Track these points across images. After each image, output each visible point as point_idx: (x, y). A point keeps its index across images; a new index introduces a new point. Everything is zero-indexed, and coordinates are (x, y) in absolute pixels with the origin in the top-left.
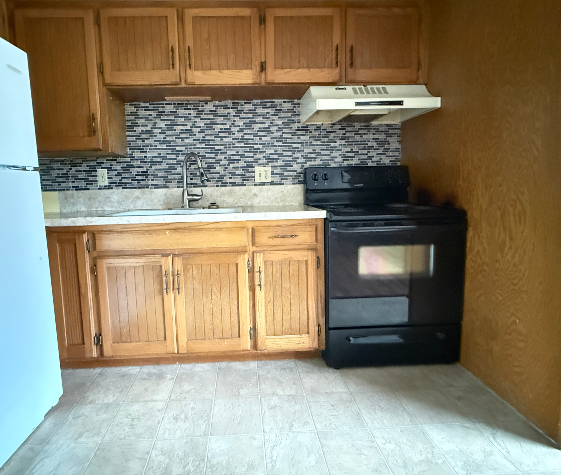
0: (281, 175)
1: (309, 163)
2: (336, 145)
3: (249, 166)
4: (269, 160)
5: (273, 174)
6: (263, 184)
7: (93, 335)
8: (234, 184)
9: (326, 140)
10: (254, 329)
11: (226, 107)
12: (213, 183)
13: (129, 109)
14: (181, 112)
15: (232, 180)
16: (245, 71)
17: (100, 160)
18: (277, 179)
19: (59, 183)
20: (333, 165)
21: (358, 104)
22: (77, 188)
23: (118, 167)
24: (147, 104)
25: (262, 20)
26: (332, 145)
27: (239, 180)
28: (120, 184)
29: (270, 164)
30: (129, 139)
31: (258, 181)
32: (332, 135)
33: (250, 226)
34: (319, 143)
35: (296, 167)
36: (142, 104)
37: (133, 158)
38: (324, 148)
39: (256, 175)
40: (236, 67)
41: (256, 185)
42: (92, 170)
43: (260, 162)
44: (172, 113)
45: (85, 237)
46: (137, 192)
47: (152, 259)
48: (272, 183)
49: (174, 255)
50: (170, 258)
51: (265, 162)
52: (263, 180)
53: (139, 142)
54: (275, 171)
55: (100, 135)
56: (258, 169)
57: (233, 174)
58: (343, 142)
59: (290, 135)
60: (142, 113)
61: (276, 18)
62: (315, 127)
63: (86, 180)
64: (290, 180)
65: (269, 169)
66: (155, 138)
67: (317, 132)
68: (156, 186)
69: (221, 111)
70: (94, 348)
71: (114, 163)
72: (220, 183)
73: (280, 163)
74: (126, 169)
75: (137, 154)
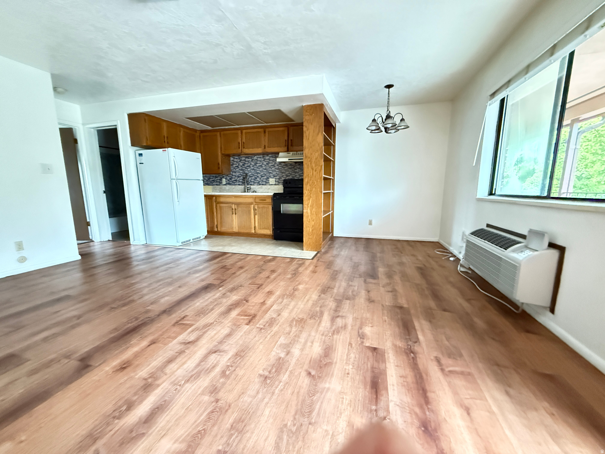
0: (278, 182)
1: (288, 178)
2: (297, 171)
3: (268, 178)
4: (274, 176)
5: (275, 181)
6: (272, 185)
7: (216, 225)
8: (263, 185)
9: (293, 169)
10: (255, 227)
11: (260, 158)
12: (256, 184)
13: (232, 159)
14: (247, 160)
15: (262, 183)
16: (260, 149)
17: (223, 176)
18: (277, 183)
19: (212, 183)
20: (296, 178)
21: (289, 159)
22: (217, 185)
23: (228, 178)
24: (237, 157)
25: (265, 132)
26: (296, 171)
27: (264, 183)
28: (229, 184)
29: (275, 178)
30: (232, 169)
31: (270, 183)
32: (296, 167)
33: (254, 197)
34: (291, 170)
35: (283, 179)
36: (236, 157)
37: (233, 175)
38: (293, 172)
39: (270, 182)
40: (257, 148)
41: (270, 185)
42: (221, 179)
43: (271, 177)
44: (245, 160)
45: (214, 198)
46: (234, 186)
47: (230, 205)
48: (275, 185)
49: (235, 204)
50: (234, 205)
51: (272, 177)
52: (272, 184)
53: (235, 170)
54: (276, 180)
55: (221, 169)
56: (271, 180)
57: (263, 181)
58: (299, 170)
59: (281, 167)
60: (235, 160)
61: (268, 131)
62: (289, 164)
63: (219, 182)
64: (281, 184)
65: (274, 179)
66: (239, 169)
67: (290, 166)
68: (239, 185)
69: (259, 159)
70: (216, 228)
71: (227, 177)
72: (258, 184)
73: (278, 177)
74: (231, 179)
75: (234, 174)
